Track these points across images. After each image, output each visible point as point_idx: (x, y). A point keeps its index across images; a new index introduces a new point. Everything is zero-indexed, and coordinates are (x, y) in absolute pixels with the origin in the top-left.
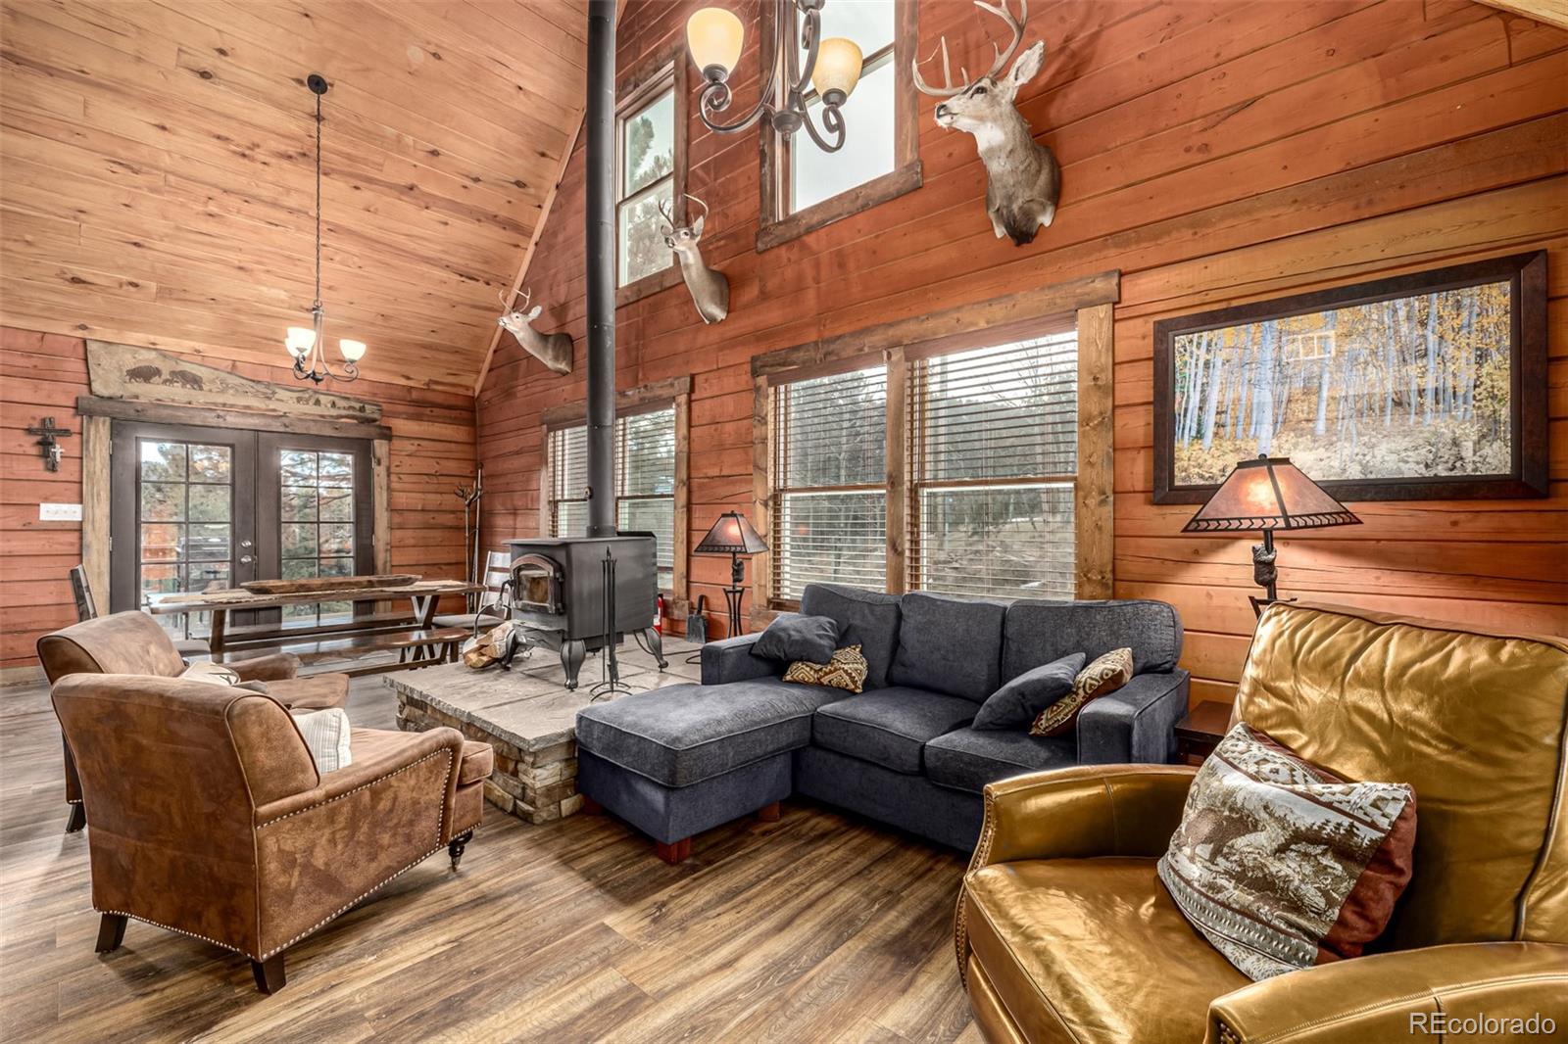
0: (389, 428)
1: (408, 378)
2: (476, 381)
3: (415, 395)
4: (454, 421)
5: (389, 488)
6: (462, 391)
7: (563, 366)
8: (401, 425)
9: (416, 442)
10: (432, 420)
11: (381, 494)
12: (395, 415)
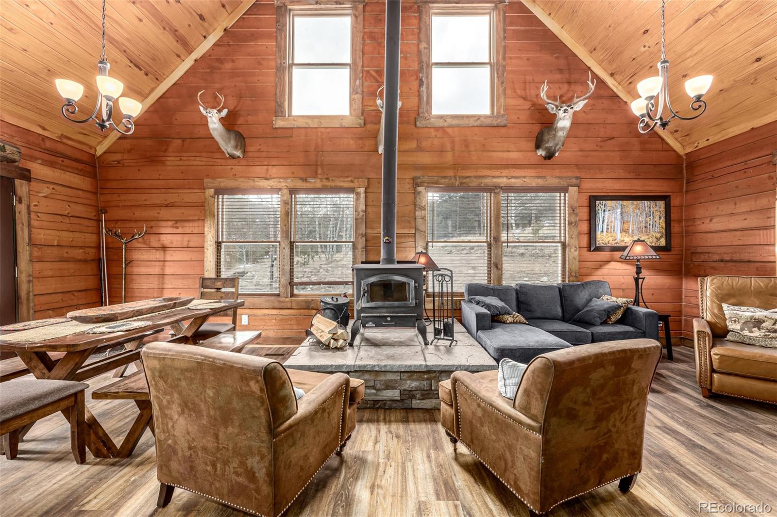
0: (29, 171)
1: (44, 129)
2: (99, 143)
3: (48, 144)
4: (81, 173)
5: (29, 225)
6: (86, 149)
7: (238, 153)
8: (38, 169)
9: (51, 186)
10: (65, 169)
11: (23, 230)
12: (33, 159)
